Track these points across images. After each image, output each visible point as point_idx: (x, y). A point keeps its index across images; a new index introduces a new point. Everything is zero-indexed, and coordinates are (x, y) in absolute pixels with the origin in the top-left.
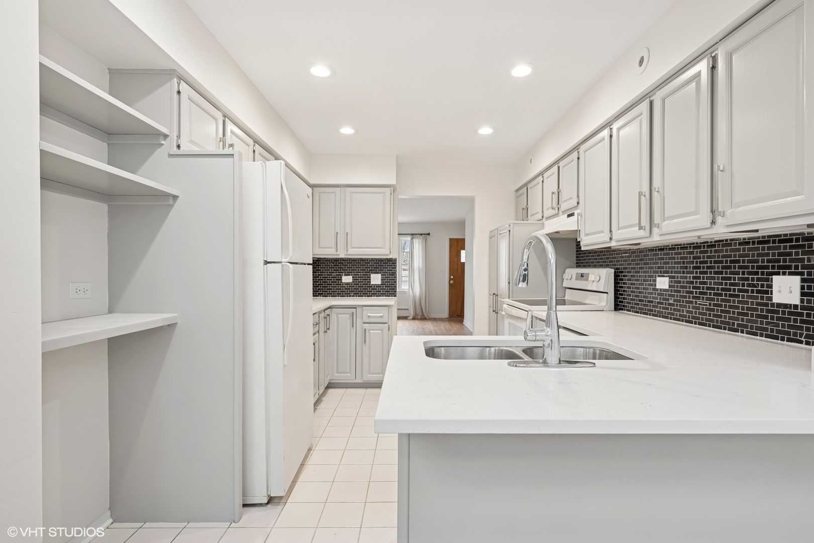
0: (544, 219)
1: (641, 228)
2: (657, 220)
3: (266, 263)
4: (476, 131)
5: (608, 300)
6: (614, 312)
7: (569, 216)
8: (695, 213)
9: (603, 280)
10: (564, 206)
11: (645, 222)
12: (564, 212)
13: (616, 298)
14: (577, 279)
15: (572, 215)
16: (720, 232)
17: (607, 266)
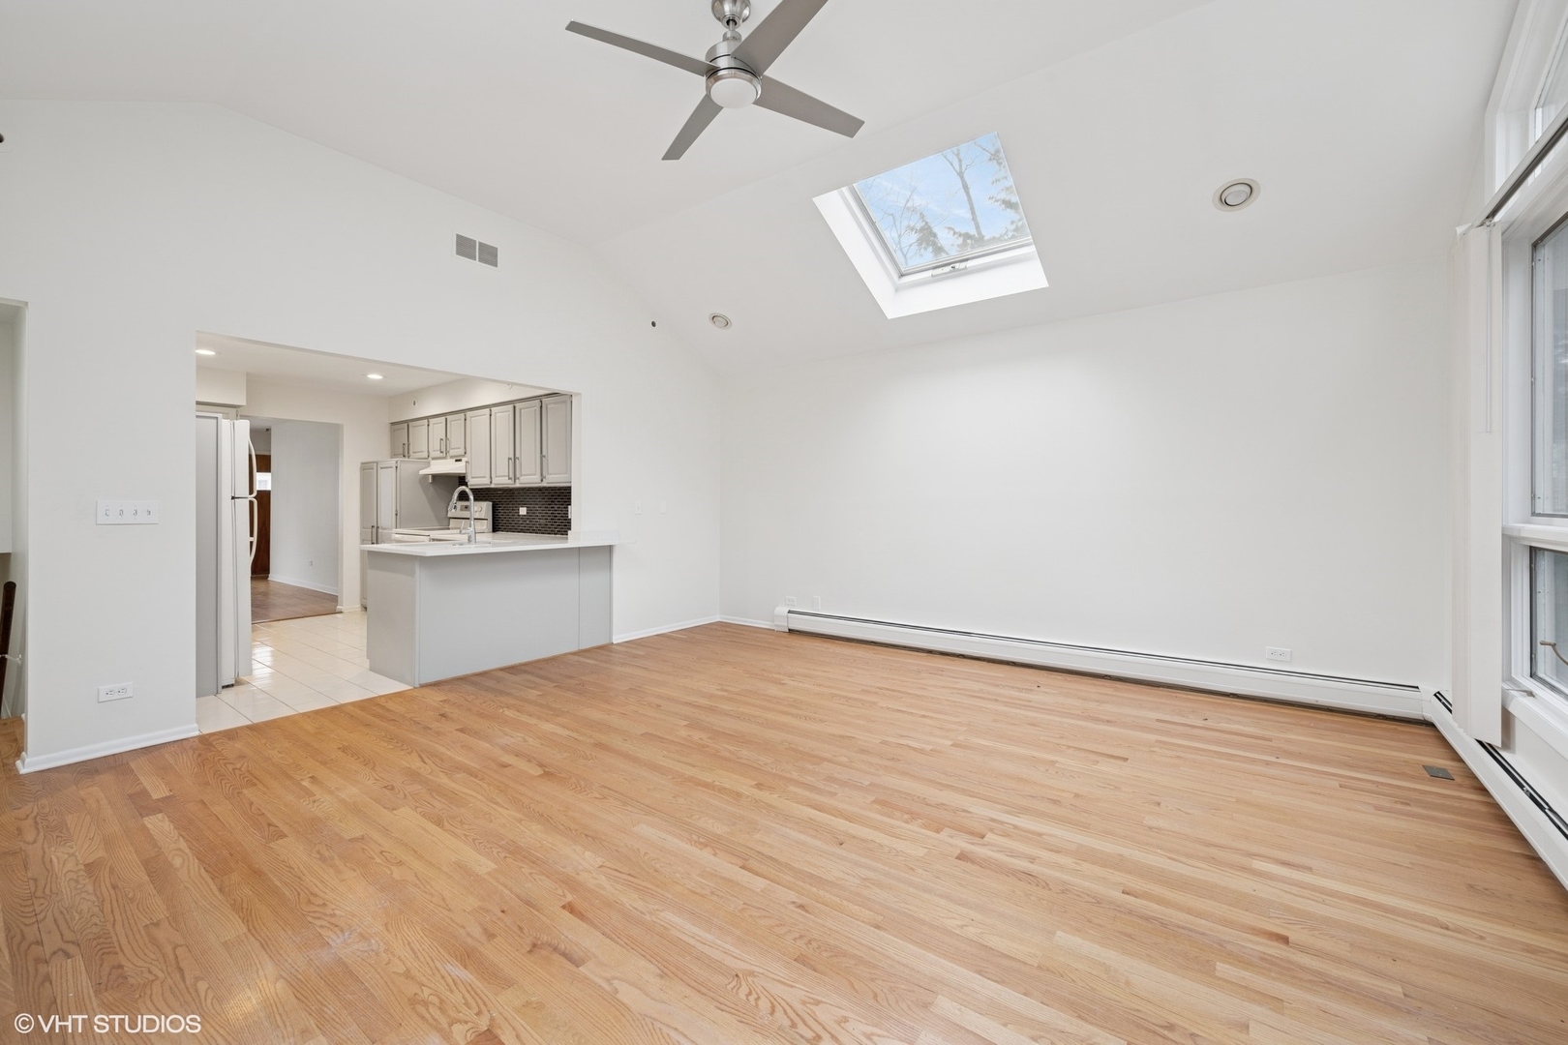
0: (430, 459)
1: (509, 479)
2: (518, 476)
3: (233, 498)
4: (365, 375)
5: (487, 525)
6: (491, 534)
7: (456, 461)
8: (535, 475)
9: (484, 509)
10: (452, 452)
11: (511, 475)
12: (452, 457)
13: (494, 523)
14: (461, 510)
15: (460, 460)
16: (544, 484)
17: (486, 500)
